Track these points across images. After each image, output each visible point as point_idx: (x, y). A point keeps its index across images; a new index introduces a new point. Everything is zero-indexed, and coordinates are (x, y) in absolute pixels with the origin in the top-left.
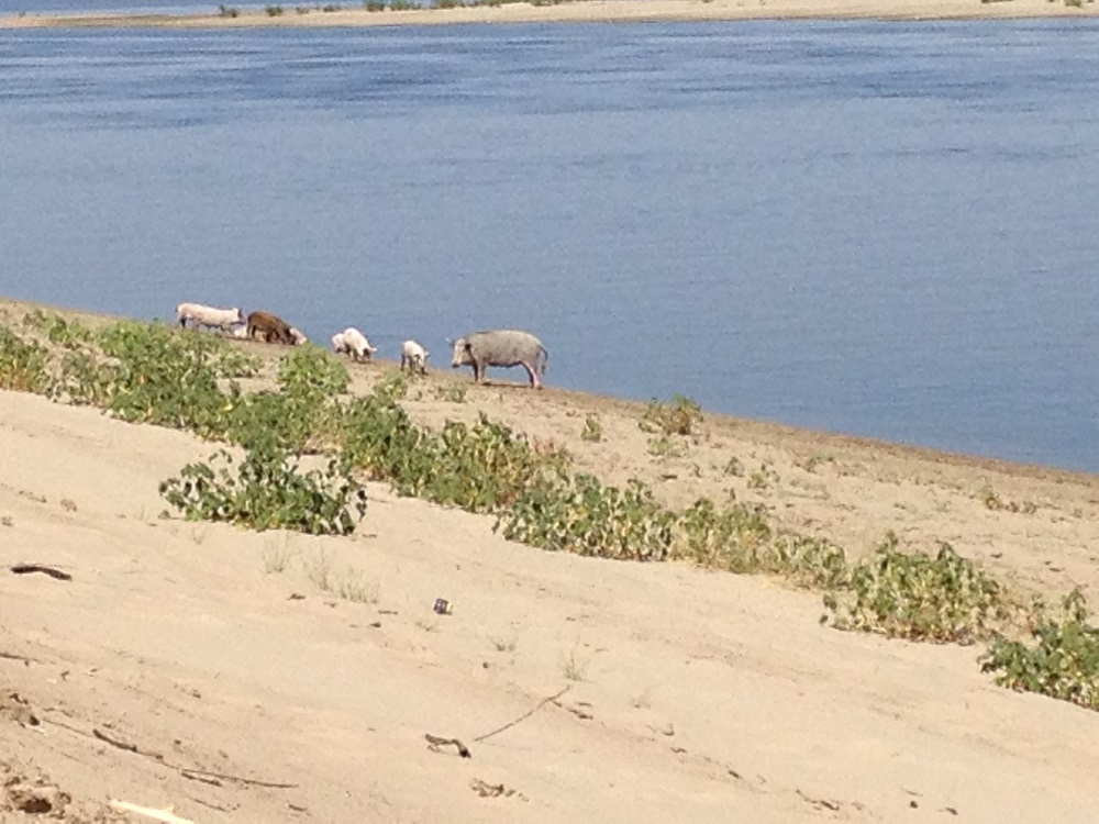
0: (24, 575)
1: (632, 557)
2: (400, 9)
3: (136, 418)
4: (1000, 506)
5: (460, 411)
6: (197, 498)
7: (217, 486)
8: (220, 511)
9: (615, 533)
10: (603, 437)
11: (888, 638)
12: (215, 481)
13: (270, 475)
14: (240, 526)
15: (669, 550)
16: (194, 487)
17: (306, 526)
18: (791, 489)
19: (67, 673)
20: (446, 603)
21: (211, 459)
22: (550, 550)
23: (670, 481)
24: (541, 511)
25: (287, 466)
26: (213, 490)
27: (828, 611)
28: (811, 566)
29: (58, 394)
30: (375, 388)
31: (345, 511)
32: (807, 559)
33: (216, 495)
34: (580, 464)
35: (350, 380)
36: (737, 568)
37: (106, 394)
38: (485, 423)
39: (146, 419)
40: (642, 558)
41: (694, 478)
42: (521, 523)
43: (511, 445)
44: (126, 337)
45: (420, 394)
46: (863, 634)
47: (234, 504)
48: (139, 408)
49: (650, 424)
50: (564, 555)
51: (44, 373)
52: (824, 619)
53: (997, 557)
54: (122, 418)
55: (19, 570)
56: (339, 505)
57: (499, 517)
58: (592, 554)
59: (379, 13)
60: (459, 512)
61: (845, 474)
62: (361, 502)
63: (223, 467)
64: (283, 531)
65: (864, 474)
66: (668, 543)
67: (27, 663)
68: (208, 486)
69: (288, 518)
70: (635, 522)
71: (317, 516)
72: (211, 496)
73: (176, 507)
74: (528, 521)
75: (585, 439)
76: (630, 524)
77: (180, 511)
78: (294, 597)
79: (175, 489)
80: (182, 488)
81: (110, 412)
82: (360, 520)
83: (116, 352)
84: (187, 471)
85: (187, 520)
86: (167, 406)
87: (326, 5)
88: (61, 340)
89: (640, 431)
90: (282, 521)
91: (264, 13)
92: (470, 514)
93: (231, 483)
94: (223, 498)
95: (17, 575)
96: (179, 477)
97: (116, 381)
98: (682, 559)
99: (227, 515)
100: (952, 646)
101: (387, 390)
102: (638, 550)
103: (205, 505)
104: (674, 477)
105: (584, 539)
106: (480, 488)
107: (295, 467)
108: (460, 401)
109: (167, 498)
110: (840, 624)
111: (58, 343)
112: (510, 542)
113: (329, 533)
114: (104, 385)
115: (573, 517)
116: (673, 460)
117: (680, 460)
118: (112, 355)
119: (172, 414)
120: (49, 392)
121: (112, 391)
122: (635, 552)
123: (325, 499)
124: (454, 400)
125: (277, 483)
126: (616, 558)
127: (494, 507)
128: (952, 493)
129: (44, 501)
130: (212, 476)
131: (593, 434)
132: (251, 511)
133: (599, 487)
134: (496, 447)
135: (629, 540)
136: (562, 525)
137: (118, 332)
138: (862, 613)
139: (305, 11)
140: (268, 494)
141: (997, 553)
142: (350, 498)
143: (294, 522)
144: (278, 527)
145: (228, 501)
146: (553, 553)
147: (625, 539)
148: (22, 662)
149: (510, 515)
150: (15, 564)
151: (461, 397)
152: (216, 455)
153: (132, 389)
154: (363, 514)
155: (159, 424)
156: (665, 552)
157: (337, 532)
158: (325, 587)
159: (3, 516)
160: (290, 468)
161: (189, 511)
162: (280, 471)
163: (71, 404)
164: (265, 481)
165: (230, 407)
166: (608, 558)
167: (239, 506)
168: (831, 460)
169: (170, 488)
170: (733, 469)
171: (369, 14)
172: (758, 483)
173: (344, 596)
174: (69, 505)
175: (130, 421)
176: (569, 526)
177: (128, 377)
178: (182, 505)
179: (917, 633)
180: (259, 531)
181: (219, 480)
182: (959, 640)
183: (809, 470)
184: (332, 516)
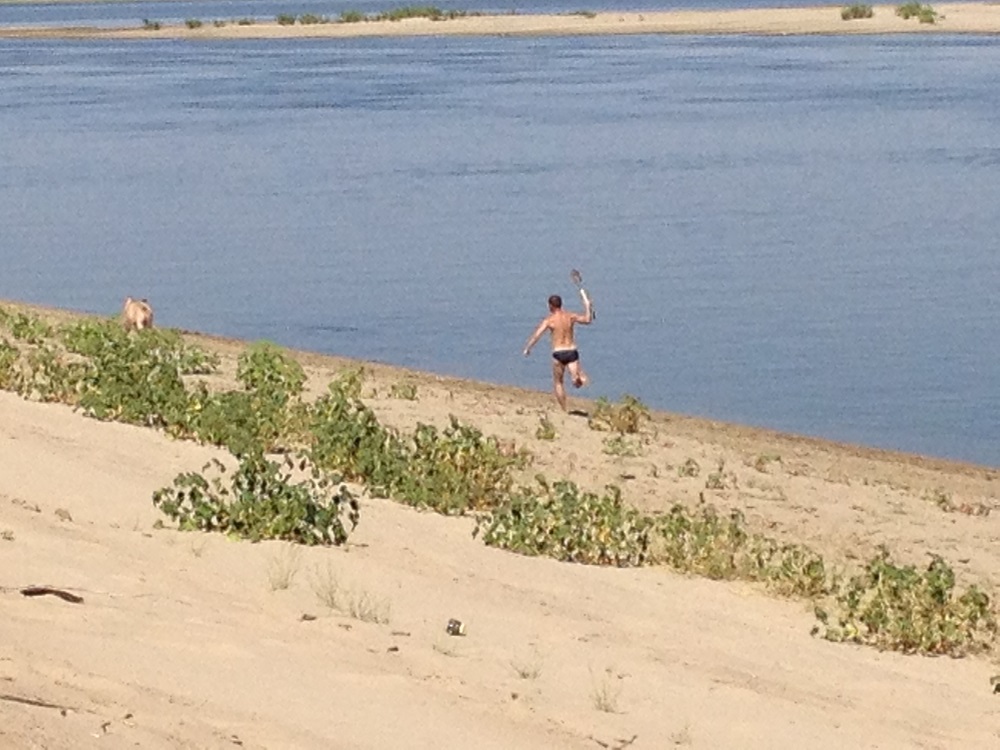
0: (36, 597)
1: (610, 562)
2: (308, 23)
3: (107, 415)
4: (953, 509)
5: (415, 408)
6: (190, 507)
7: (210, 495)
8: (214, 521)
9: (593, 539)
10: (556, 435)
11: (881, 651)
12: (209, 491)
13: (264, 485)
14: (234, 536)
15: (646, 555)
16: (187, 497)
17: (300, 536)
18: (748, 490)
19: (108, 724)
20: (459, 624)
21: (204, 468)
22: (532, 555)
23: (630, 481)
24: (520, 517)
25: (281, 476)
26: (206, 499)
27: (819, 624)
28: (790, 574)
29: (29, 392)
30: (330, 386)
31: (338, 520)
32: (786, 566)
33: (209, 504)
34: (539, 463)
35: (305, 378)
36: (715, 574)
37: (75, 391)
38: (456, 426)
39: (116, 418)
40: (620, 564)
41: (652, 478)
42: (501, 528)
43: (481, 448)
44: (87, 333)
45: (375, 390)
46: (856, 646)
47: (228, 514)
48: (110, 407)
49: (599, 422)
50: (542, 560)
51: (13, 370)
52: (815, 630)
53: (965, 562)
54: (92, 416)
55: (29, 593)
56: (332, 515)
57: (479, 522)
58: (570, 560)
59: (290, 26)
60: (432, 516)
61: (796, 474)
62: (353, 512)
63: (215, 477)
64: (277, 542)
65: (813, 474)
66: (644, 548)
67: (64, 713)
68: (201, 495)
69: (283, 529)
70: (613, 529)
71: (311, 526)
72: (205, 505)
73: (170, 517)
74: (508, 527)
75: (539, 438)
76: (608, 530)
77: (174, 520)
78: (305, 618)
79: (169, 499)
80: (174, 498)
81: (82, 410)
82: (353, 529)
83: (77, 348)
84: (180, 480)
85: (180, 529)
86: (136, 403)
87: (242, 18)
88: (24, 337)
89: (589, 429)
90: (276, 531)
91: (184, 25)
92: (441, 517)
93: (224, 492)
94: (215, 507)
95: (28, 597)
96: (173, 487)
97: (85, 379)
98: (659, 564)
99: (220, 525)
100: (944, 658)
101: (343, 387)
102: (617, 557)
103: (198, 514)
104: (632, 477)
105: (563, 544)
106: (452, 490)
107: (288, 476)
108: (412, 399)
109: (161, 507)
110: (833, 636)
111: (22, 339)
112: (489, 547)
113: (323, 543)
114: (74, 382)
115: (551, 523)
116: (626, 459)
117: (634, 459)
118: (74, 351)
119: (141, 412)
120: (19, 390)
121: (81, 389)
122: (613, 557)
123: (318, 509)
124: (407, 397)
125: (270, 493)
126: (594, 564)
127: (466, 508)
128: (902, 494)
129: (38, 511)
130: (206, 486)
131: (547, 433)
132: (245, 521)
133: (576, 493)
134: (466, 450)
135: (608, 545)
136: (541, 530)
137: (79, 329)
138: (852, 623)
139: (222, 24)
140: (262, 505)
141: (965, 558)
142: (342, 508)
143: (287, 532)
144: (272, 538)
145: (222, 511)
146: (533, 558)
147: (604, 544)
148: (58, 712)
149: (489, 520)
150: (25, 586)
151: (413, 394)
152: (208, 465)
153: (99, 387)
154: (355, 524)
155: (130, 422)
156: (642, 558)
157: (330, 543)
158: (332, 604)
159: (3, 530)
160: (284, 477)
161: (183, 521)
162: (274, 481)
163: (41, 401)
164: (258, 490)
165: (198, 407)
166: (587, 564)
167: (233, 516)
168: (778, 459)
169: (164, 498)
170: (689, 470)
171: (281, 26)
172: (715, 483)
173: (354, 615)
174: (63, 514)
175: (99, 419)
176: (548, 531)
177: (96, 375)
178: (175, 514)
179: (907, 645)
180: (254, 542)
181: (213, 489)
182: (949, 652)
183: (760, 470)
184: (326, 527)
